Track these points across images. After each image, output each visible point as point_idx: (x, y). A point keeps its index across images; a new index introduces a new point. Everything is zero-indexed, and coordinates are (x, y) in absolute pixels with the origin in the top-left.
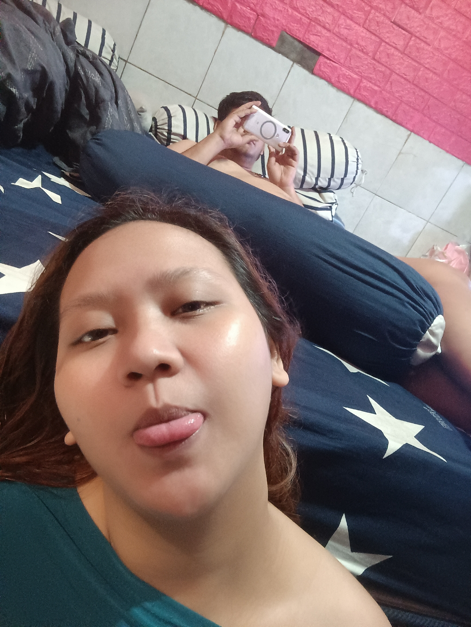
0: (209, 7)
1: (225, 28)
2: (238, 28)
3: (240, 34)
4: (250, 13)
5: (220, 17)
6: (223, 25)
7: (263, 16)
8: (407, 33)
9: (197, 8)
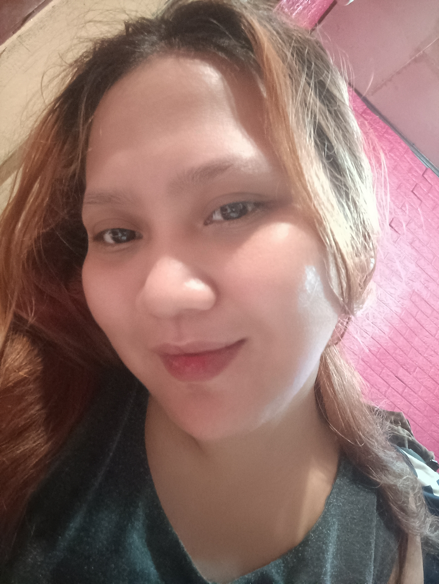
8: (404, 385)
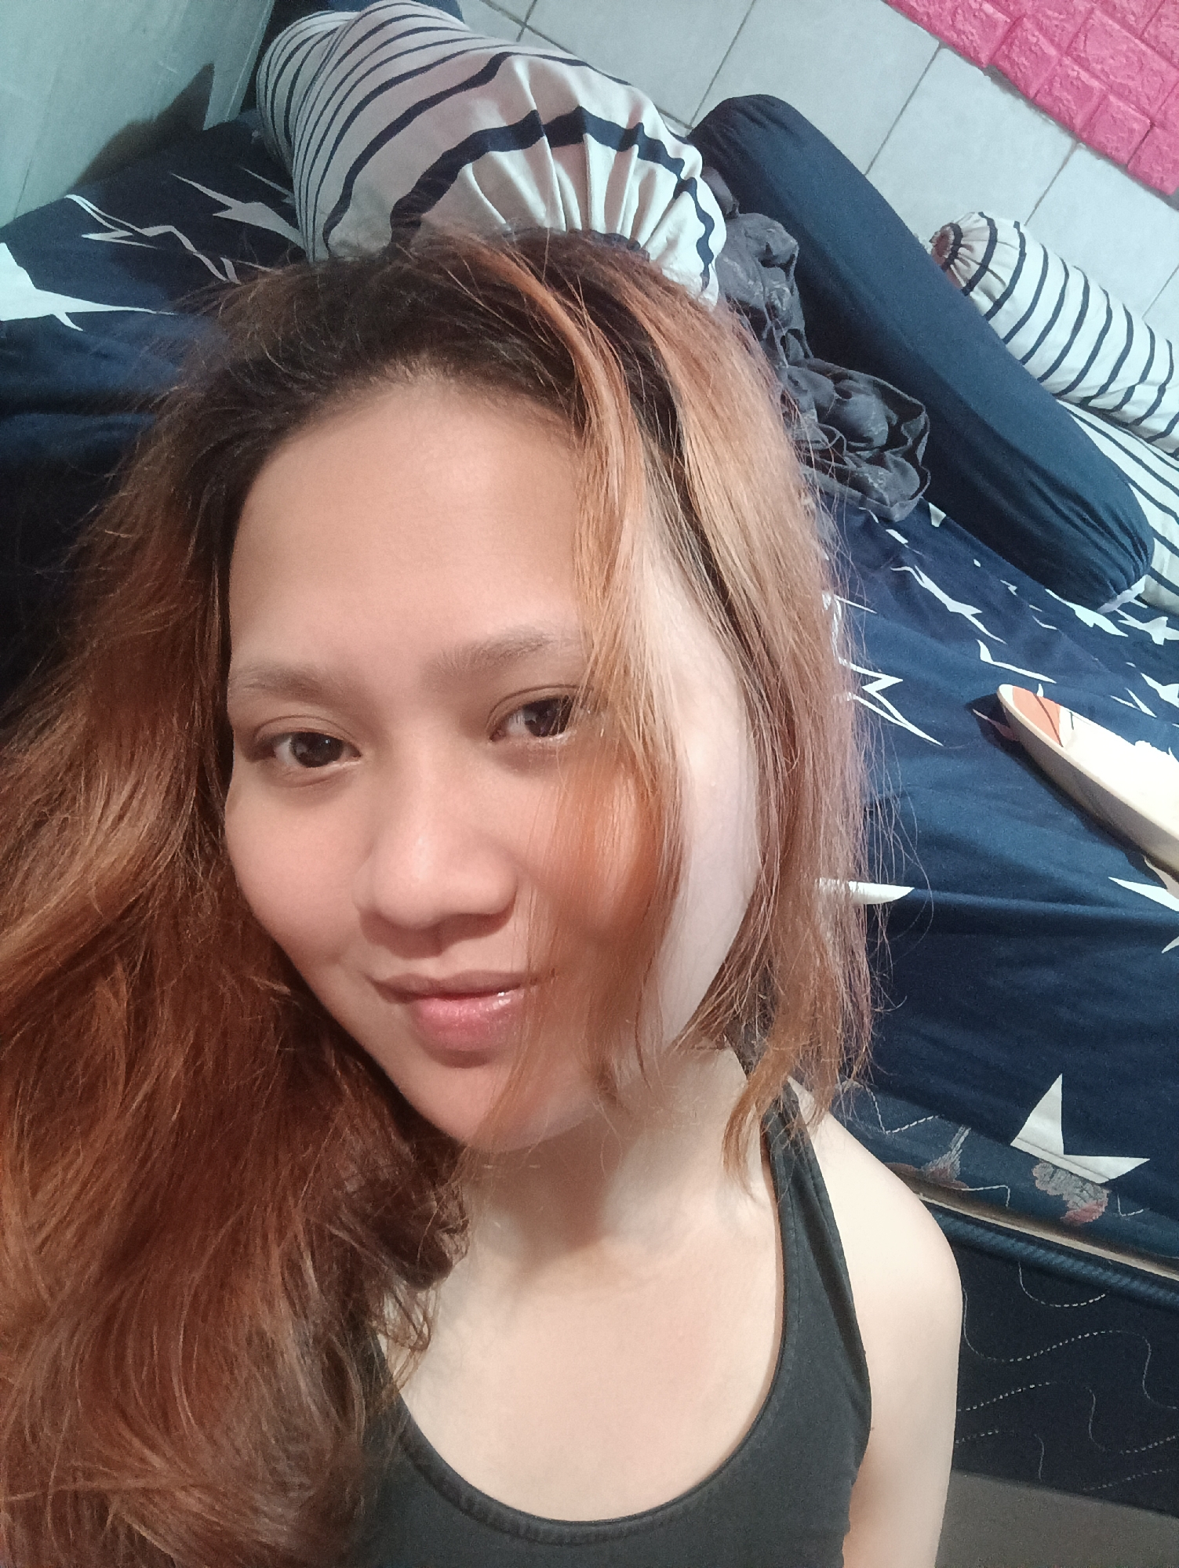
0: (1047, 101)
1: (1072, 151)
2: (1101, 152)
3: (1101, 165)
4: (1135, 119)
5: (1066, 125)
6: (1067, 141)
7: (1163, 126)
9: (1021, 104)
